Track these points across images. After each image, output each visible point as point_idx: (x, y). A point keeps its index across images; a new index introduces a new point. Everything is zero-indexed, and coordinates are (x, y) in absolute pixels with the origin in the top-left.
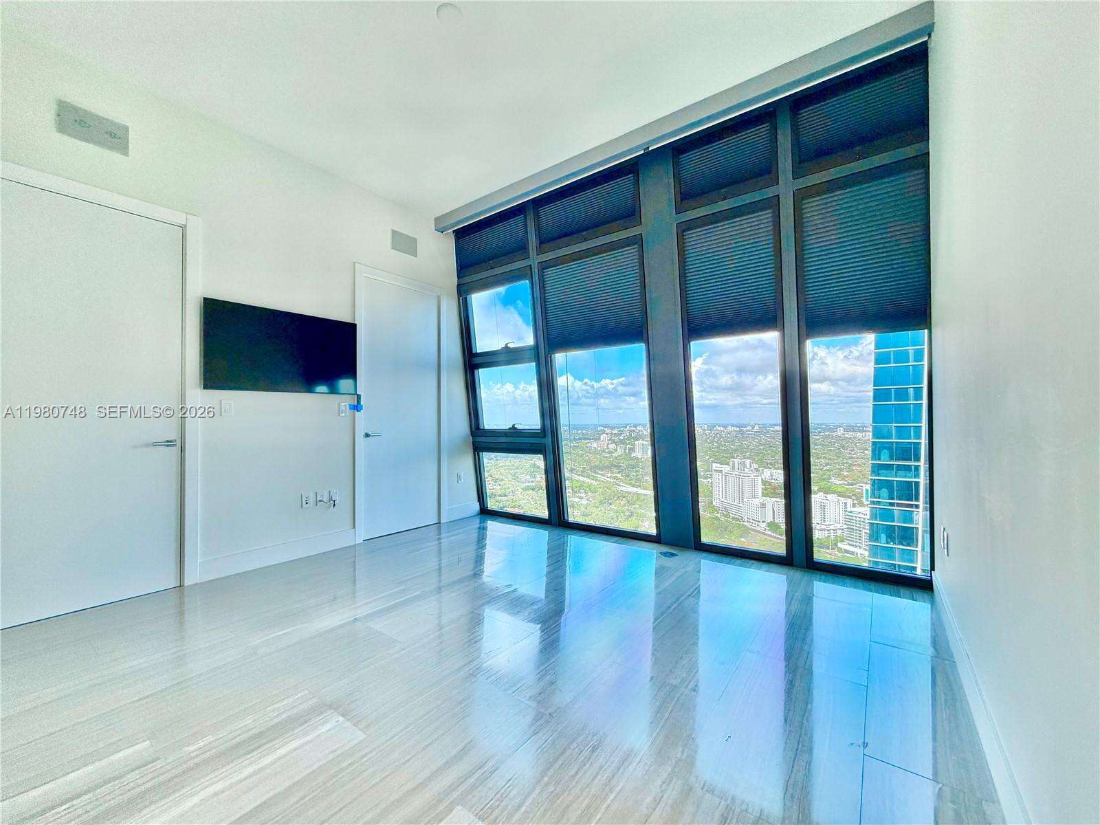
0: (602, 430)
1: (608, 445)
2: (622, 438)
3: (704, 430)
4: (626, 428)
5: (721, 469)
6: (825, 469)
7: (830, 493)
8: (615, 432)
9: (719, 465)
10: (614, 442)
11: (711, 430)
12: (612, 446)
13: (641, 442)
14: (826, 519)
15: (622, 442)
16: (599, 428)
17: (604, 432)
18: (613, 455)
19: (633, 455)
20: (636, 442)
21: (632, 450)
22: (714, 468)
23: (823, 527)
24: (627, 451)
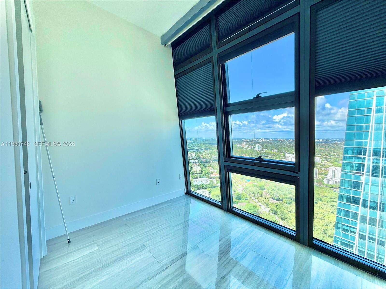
0: (243, 140)
1: (245, 145)
2: (251, 143)
3: (284, 141)
4: (253, 139)
5: (290, 156)
6: (337, 157)
7: (338, 167)
8: (248, 141)
9: (289, 154)
10: (247, 145)
11: (287, 141)
12: (247, 146)
13: (258, 145)
14: (335, 177)
15: (250, 145)
16: (242, 139)
17: (244, 141)
18: (247, 149)
19: (255, 149)
20: (256, 145)
21: (254, 147)
22: (287, 155)
23: (333, 180)
24: (252, 148)
